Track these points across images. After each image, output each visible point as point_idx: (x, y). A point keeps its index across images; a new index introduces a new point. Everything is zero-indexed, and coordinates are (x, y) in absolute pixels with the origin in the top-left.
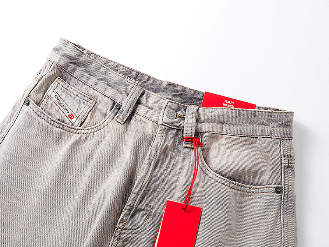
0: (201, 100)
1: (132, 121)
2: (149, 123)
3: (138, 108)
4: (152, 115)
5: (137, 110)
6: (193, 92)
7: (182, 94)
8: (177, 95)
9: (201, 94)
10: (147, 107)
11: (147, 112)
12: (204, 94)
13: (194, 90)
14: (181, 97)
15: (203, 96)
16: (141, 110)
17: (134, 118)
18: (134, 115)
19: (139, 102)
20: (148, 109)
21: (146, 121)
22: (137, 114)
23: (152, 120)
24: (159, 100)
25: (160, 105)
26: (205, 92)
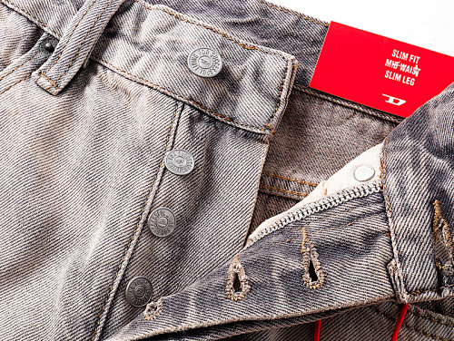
0: (315, 43)
1: (91, 91)
2: (139, 95)
3: (110, 49)
4: (150, 67)
5: (106, 54)
6: (292, 18)
7: (256, 22)
8: (242, 24)
9: (319, 28)
10: (136, 44)
11: (136, 59)
12: (327, 27)
13: (295, 13)
14: (255, 32)
15: (322, 34)
16: (118, 53)
17: (95, 79)
18: (95, 72)
19: (112, 30)
20: (136, 52)
21: (132, 87)
22: (104, 67)
23: (150, 85)
24: (172, 25)
25: (174, 38)
26: (329, 22)
